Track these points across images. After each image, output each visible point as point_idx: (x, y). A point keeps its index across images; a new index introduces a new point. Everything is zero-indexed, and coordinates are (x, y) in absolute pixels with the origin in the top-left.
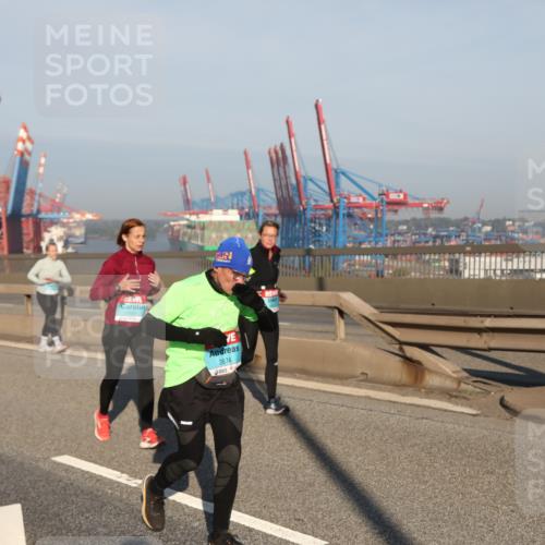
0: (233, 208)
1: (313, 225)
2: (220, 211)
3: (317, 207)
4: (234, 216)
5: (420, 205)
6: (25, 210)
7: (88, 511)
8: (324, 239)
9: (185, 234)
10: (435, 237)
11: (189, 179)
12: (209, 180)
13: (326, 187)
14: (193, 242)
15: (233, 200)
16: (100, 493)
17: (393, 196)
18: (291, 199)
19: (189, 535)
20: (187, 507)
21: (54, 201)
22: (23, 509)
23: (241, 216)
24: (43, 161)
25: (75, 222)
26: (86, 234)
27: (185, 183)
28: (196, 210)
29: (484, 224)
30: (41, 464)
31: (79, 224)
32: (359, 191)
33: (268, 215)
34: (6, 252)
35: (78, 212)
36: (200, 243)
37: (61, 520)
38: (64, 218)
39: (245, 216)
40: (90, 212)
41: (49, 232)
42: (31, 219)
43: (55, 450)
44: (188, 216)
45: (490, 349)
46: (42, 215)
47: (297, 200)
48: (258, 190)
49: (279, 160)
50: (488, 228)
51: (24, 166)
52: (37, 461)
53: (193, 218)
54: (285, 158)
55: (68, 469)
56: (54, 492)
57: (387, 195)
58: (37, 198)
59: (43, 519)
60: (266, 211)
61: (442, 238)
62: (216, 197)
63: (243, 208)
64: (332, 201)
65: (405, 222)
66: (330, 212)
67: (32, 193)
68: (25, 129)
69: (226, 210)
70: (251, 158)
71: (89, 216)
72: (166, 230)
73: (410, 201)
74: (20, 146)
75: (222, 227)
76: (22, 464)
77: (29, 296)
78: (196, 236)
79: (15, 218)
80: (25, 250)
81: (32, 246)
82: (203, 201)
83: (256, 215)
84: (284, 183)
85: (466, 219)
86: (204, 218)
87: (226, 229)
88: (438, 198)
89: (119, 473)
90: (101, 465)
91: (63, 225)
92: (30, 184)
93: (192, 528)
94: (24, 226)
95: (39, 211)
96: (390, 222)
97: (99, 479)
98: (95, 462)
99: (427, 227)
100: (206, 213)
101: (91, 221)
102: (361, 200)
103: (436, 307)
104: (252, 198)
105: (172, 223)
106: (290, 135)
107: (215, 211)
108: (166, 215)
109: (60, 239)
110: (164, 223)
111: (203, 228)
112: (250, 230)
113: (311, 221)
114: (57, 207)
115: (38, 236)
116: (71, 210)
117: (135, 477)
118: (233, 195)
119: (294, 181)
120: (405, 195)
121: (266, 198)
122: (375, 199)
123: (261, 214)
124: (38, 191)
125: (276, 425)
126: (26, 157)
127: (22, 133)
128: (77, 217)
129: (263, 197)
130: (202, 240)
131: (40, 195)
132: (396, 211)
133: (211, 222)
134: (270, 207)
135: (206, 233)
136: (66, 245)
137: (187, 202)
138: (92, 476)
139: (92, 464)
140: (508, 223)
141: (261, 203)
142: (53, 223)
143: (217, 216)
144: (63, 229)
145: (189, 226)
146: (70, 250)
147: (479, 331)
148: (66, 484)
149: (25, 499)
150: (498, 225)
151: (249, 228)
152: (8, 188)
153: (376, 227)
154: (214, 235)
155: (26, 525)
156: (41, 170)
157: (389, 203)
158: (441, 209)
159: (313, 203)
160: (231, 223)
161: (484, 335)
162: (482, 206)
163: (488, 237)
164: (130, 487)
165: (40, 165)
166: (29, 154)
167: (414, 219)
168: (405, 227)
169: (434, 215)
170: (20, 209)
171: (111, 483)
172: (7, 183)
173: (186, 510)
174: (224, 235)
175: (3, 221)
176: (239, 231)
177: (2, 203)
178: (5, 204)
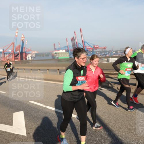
0: (64, 50)
2: (62, 50)
4: (64, 51)
5: (101, 48)
6: (23, 51)
7: (36, 112)
9: (55, 55)
10: (104, 54)
12: (59, 44)
13: (82, 45)
14: (56, 56)
16: (39, 109)
17: (96, 47)
21: (29, 49)
22: (24, 112)
24: (27, 41)
26: (35, 56)
27: (54, 45)
28: (57, 50)
29: (114, 51)
30: (27, 103)
31: (34, 54)
32: (89, 46)
33: (71, 51)
34: (20, 60)
35: (34, 51)
36: (58, 57)
37: (31, 114)
38: (31, 52)
39: (67, 51)
40: (36, 51)
42: (24, 53)
45: (115, 78)
46: (27, 52)
48: (69, 46)
49: (73, 40)
50: (114, 52)
51: (23, 43)
52: (26, 102)
53: (56, 52)
54: (74, 39)
55: (32, 104)
56: (30, 109)
57: (94, 46)
61: (105, 54)
62: (61, 48)
63: (66, 50)
65: (98, 52)
67: (25, 48)
68: (23, 35)
69: (63, 50)
70: (67, 39)
71: (36, 52)
72: (51, 54)
73: (99, 47)
74: (22, 39)
76: (23, 103)
77: (24, 69)
78: (57, 56)
79: (21, 53)
80: (24, 59)
81: (25, 58)
82: (58, 48)
83: (69, 51)
84: (74, 44)
85: (110, 51)
86: (58, 52)
87: (63, 54)
88: (104, 47)
89: (42, 104)
90: (39, 103)
91: (31, 54)
92: (24, 46)
94: (23, 54)
95: (26, 51)
96: (95, 52)
97: (38, 106)
98: (38, 102)
99: (102, 53)
100: (59, 51)
101: (36, 53)
102: (89, 47)
103: (105, 69)
104: (68, 48)
106: (75, 35)
108: (51, 51)
109: (30, 57)
110: (51, 53)
111: (58, 54)
112: (67, 54)
114: (29, 50)
115: (26, 56)
116: (33, 51)
118: (64, 47)
119: (76, 44)
120: (98, 46)
122: (92, 47)
124: (26, 47)
126: (23, 41)
127: (22, 36)
128: (34, 52)
129: (70, 47)
130: (58, 56)
131: (26, 48)
132: (96, 49)
133: (60, 53)
134: (71, 49)
135: (59, 55)
136: (32, 58)
137: (55, 49)
140: (118, 51)
142: (29, 54)
143: (61, 51)
146: (32, 59)
147: (113, 74)
148: (32, 107)
149: (24, 110)
150: (116, 52)
152: (20, 47)
153: (92, 53)
154: (60, 55)
155: (24, 115)
156: (26, 43)
157: (95, 48)
158: (105, 49)
160: (64, 53)
161: (114, 75)
162: (113, 48)
163: (114, 54)
165: (26, 42)
166: (24, 40)
167: (100, 51)
168: (98, 53)
169: (104, 50)
170: (22, 51)
171: (41, 106)
174: (63, 55)
175: (19, 54)
176: (65, 54)
177: (19, 50)
178: (20, 50)
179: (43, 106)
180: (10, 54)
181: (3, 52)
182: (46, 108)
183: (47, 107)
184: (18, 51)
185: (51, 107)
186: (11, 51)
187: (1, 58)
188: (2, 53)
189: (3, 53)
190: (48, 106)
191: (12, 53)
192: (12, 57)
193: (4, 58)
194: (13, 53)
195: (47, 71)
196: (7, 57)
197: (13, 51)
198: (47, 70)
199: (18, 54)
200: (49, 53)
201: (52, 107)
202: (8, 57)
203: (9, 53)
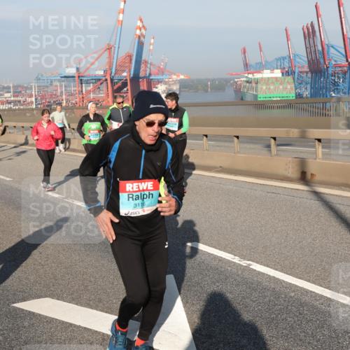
0: (277, 69)
1: (333, 78)
2: (269, 71)
3: (336, 66)
4: (278, 74)
6: (142, 74)
7: (218, 282)
8: (341, 87)
9: (244, 87)
11: (247, 50)
12: (261, 50)
14: (251, 92)
15: (277, 63)
16: (223, 269)
18: (318, 61)
19: (289, 302)
20: (284, 282)
21: (159, 67)
22: (175, 278)
23: (283, 74)
25: (173, 81)
26: (180, 88)
27: (245, 52)
28: (252, 70)
30: (181, 248)
31: (175, 82)
33: (301, 72)
35: (175, 74)
36: (255, 93)
37: (201, 287)
38: (165, 77)
39: (286, 73)
41: (157, 88)
42: (145, 80)
43: (188, 238)
44: (246, 75)
46: (151, 78)
47: (322, 61)
48: (295, 55)
49: (310, 34)
52: (178, 245)
53: (250, 76)
54: (314, 32)
58: (149, 65)
59: (190, 285)
60: (300, 70)
62: (266, 62)
63: (284, 68)
64: (347, 61)
66: (346, 68)
67: (146, 62)
69: (272, 71)
71: (182, 77)
72: (232, 85)
74: (138, 32)
75: (270, 81)
78: (252, 89)
79: (136, 79)
82: (257, 64)
83: (293, 73)
84: (313, 50)
86: (258, 76)
87: (273, 83)
89: (232, 256)
90: (220, 249)
91: (166, 83)
92: (144, 58)
93: (291, 297)
94: (141, 84)
95: (150, 74)
97: (221, 259)
98: (216, 248)
100: (259, 72)
101: (182, 80)
104: (291, 61)
105: (236, 80)
107: (265, 71)
108: (232, 75)
109: (164, 92)
110: (233, 79)
111: (257, 83)
113: (332, 76)
114: (161, 71)
116: (171, 73)
117: (244, 259)
118: (277, 60)
121: (300, 60)
123: (297, 71)
124: (149, 61)
125: (334, 224)
128: (174, 77)
129: (298, 60)
130: (257, 91)
131: (151, 64)
133: (262, 78)
134: (303, 67)
135: (259, 86)
137: (246, 65)
138: (215, 257)
139: (213, 249)
141: (297, 64)
142: (159, 82)
143: (267, 74)
144: (165, 86)
145: (247, 82)
148: (200, 262)
149: (176, 272)
151: (288, 82)
152: (131, 60)
154: (264, 87)
156: (152, 47)
159: (334, 63)
160: (276, 78)
164: (242, 266)
170: (139, 74)
171: (229, 262)
172: (130, 56)
173: (283, 284)
174: (272, 87)
175: (129, 81)
176: (281, 84)
177: (127, 70)
178: (130, 71)
179: (236, 260)
180: (99, 83)
181: (76, 75)
182: (247, 268)
183: (251, 267)
184: (125, 74)
185: (264, 265)
186: (102, 73)
187: (72, 95)
188: (74, 80)
189: (77, 78)
190: (253, 261)
191: (106, 80)
192: (104, 93)
193: (81, 96)
194: (109, 81)
195: (233, 141)
196: (88, 92)
197: (109, 72)
198: (236, 139)
199: (125, 84)
200: (227, 81)
201: (268, 266)
202: (94, 91)
203: (98, 80)
